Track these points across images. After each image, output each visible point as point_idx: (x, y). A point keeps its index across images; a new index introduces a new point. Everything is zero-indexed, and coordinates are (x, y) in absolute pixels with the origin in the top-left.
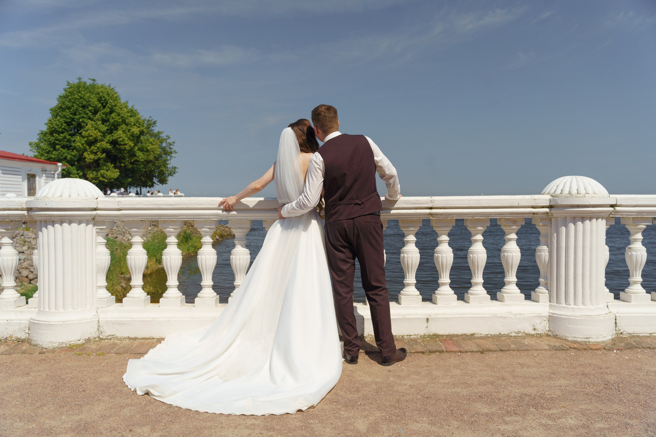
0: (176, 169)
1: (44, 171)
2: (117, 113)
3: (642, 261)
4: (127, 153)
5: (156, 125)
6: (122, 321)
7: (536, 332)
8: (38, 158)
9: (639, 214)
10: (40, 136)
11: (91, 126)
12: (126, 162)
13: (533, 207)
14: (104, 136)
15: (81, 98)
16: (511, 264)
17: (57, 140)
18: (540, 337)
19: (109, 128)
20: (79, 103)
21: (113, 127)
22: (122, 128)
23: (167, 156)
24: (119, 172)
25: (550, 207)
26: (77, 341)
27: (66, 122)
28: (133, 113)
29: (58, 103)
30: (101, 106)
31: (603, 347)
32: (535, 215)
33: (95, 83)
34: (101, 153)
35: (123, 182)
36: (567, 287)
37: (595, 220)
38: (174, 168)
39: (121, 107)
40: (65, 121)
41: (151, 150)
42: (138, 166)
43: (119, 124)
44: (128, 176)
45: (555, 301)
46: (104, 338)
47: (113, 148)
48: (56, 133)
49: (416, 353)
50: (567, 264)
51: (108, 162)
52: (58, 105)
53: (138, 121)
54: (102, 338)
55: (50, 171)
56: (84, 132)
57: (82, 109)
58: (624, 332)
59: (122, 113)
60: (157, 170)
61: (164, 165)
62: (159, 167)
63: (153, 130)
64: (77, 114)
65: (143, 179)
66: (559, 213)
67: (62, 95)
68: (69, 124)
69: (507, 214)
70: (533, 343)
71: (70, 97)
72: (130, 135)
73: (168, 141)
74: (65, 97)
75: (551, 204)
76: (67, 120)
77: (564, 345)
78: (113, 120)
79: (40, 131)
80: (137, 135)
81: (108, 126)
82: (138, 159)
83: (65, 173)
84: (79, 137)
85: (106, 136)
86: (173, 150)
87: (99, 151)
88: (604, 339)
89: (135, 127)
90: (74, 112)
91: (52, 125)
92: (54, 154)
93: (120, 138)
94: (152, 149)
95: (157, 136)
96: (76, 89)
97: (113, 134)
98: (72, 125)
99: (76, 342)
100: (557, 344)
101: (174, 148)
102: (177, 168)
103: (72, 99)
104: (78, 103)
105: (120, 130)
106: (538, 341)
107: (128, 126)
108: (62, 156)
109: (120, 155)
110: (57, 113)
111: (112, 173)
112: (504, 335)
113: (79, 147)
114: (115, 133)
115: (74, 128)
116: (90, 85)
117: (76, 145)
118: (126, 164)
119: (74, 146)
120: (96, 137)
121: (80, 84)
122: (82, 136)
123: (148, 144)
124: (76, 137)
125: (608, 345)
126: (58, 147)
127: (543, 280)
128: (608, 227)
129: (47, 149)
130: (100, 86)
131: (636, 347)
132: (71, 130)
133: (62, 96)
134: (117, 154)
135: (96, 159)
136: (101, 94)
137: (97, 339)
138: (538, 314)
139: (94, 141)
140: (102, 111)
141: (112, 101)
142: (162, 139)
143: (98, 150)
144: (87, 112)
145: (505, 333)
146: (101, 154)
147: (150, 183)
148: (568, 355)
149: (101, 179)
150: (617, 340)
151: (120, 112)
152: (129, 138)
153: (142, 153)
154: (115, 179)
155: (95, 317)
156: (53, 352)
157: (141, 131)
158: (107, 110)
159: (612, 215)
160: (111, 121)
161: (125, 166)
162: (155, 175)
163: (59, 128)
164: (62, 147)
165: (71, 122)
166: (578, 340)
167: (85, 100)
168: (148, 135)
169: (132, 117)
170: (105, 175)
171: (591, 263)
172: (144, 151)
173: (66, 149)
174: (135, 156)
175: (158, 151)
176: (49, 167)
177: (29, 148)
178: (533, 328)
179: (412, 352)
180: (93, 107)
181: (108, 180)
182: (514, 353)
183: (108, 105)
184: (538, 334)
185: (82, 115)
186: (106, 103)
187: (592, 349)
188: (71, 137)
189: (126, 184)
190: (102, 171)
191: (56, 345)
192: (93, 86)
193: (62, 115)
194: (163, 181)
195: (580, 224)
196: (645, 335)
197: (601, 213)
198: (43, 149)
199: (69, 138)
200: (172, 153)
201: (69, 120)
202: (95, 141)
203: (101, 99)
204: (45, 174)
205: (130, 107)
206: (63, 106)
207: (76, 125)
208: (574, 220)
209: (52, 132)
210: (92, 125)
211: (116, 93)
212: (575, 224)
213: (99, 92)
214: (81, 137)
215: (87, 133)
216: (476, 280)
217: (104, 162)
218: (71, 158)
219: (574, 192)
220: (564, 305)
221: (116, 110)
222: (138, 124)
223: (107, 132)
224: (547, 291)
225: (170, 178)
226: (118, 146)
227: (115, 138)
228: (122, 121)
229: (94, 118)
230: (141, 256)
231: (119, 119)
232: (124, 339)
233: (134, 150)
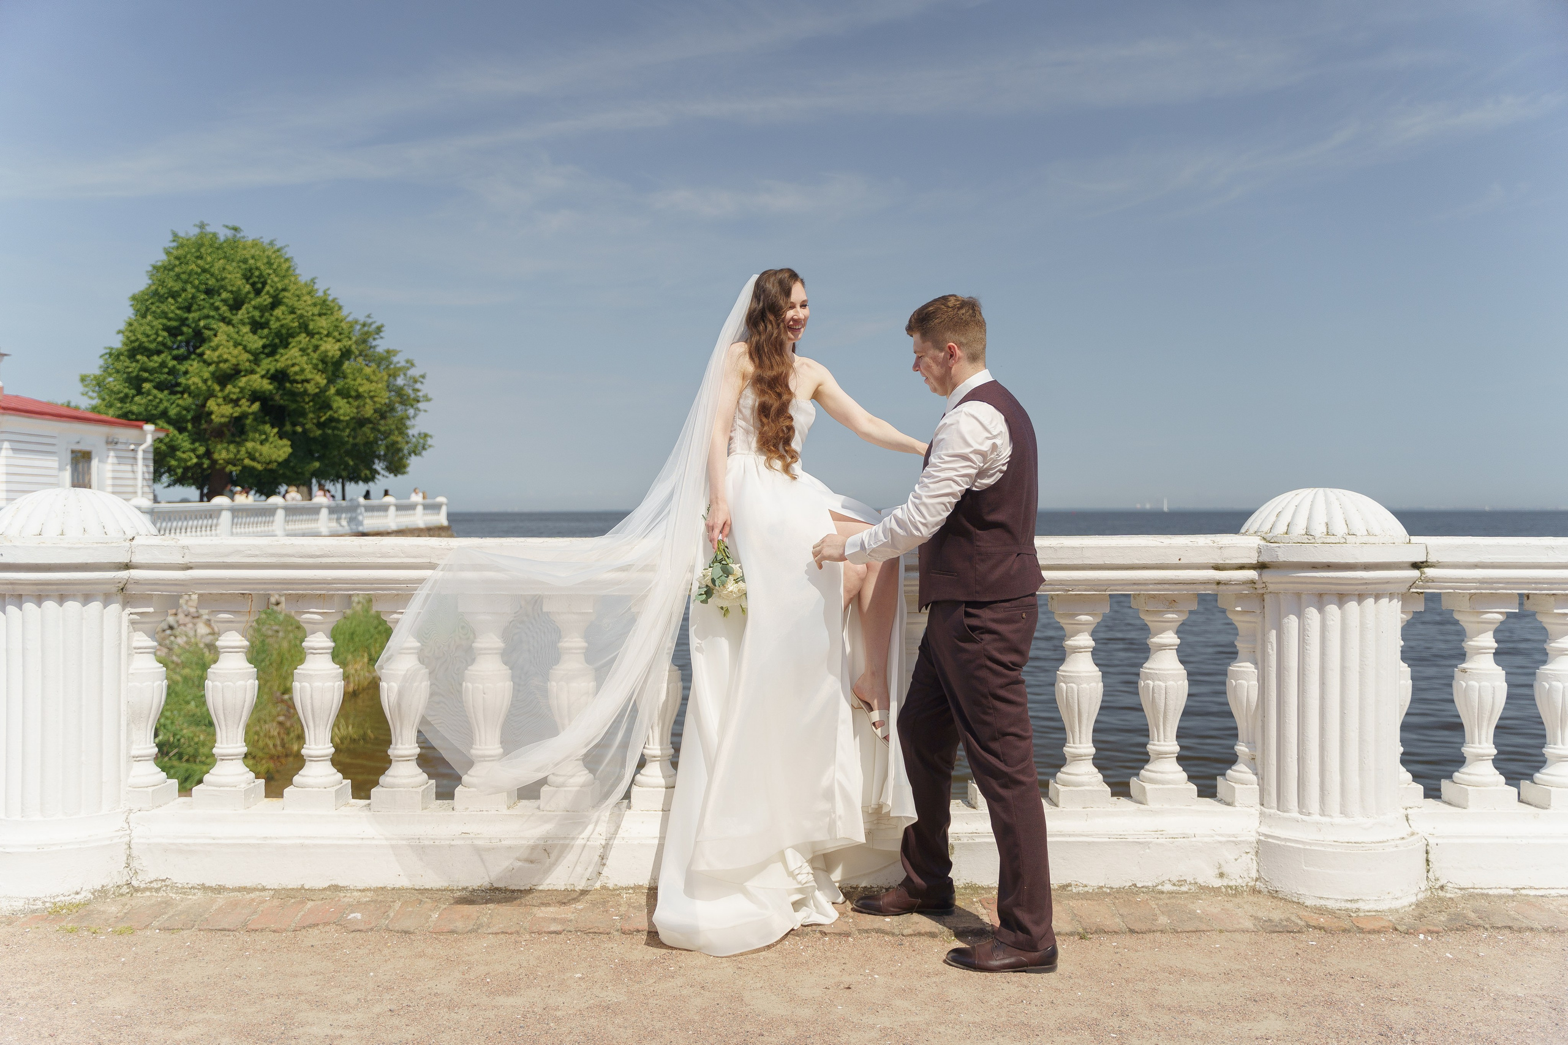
0: (429, 439)
1: (111, 443)
2: (287, 306)
3: (1493, 702)
4: (310, 401)
5: (382, 334)
6: (187, 845)
7: (1225, 882)
8: (99, 412)
9: (1485, 585)
10: (106, 360)
11: (225, 337)
12: (306, 423)
13: (1217, 568)
14: (256, 361)
15: (204, 271)
16: (1162, 709)
17: (145, 370)
18: (1235, 895)
19: (268, 342)
20: (200, 283)
21: (277, 341)
22: (300, 342)
23: (408, 407)
24: (292, 446)
25: (1261, 566)
26: (73, 896)
27: (166, 329)
28: (326, 308)
29: (150, 282)
30: (251, 289)
31: (1391, 925)
32: (1221, 587)
33: (238, 235)
34: (248, 400)
35: (299, 470)
36: (1303, 768)
37: (1371, 600)
38: (422, 436)
39: (297, 292)
40: (164, 325)
41: (366, 395)
42: (336, 432)
43: (292, 333)
44: (313, 455)
45: (1275, 804)
46: (143, 885)
47: (278, 389)
48: (142, 354)
49: (915, 935)
50: (1303, 712)
51: (265, 423)
52: (150, 286)
53: (336, 327)
54: (136, 885)
55: (125, 443)
56: (208, 352)
57: (206, 296)
58: (1449, 884)
59: (300, 307)
60: (382, 440)
61: (397, 428)
62: (387, 434)
63: (375, 347)
64: (193, 309)
65: (351, 463)
66: (1281, 583)
67: (159, 264)
68: (173, 332)
69: (1151, 584)
70: (1215, 911)
71: (177, 270)
72: (317, 359)
73: (412, 372)
74: (167, 268)
75: (1261, 560)
76: (169, 324)
77: (1293, 918)
78: (278, 324)
79: (105, 348)
80: (335, 360)
81: (267, 337)
82: (336, 415)
83: (164, 447)
84: (198, 362)
85: (260, 361)
86: (420, 394)
87: (243, 398)
88: (1396, 904)
89: (330, 339)
90: (186, 304)
91: (134, 335)
92: (138, 404)
93: (293, 365)
94: (370, 391)
95: (383, 360)
96: (193, 250)
97: (277, 357)
98: (182, 334)
99: (70, 898)
100: (1276, 916)
101: (424, 389)
102: (431, 437)
103: (184, 273)
104: (197, 282)
105: (293, 347)
106: (1229, 906)
107: (313, 337)
108: (156, 407)
109: (293, 406)
110: (147, 307)
111: (274, 449)
112: (1144, 890)
113: (198, 388)
114: (282, 355)
115: (187, 343)
116: (225, 242)
117: (190, 382)
118: (307, 426)
119: (186, 384)
120: (238, 365)
121: (201, 238)
122: (205, 362)
123: (359, 380)
124: (190, 362)
125: (1407, 920)
126: (147, 386)
127: (1247, 750)
128: (1409, 617)
129: (122, 392)
130: (249, 242)
131: (1477, 927)
132: (178, 348)
133: (160, 267)
134: (286, 403)
135: (236, 415)
136: (251, 261)
137: (125, 890)
138: (1230, 836)
139: (233, 372)
140: (253, 303)
141: (276, 279)
142: (395, 368)
143: (240, 395)
144: (217, 304)
145: (1146, 884)
146: (248, 403)
147: (368, 472)
148: (1301, 946)
149: (247, 462)
150: (1429, 905)
151: (296, 304)
152: (315, 367)
153: (345, 400)
154: (279, 464)
155: (121, 833)
156: (9, 924)
157: (344, 350)
158: (265, 299)
159: (1416, 588)
160: (273, 327)
161: (305, 432)
162: (377, 453)
163: (150, 342)
164: (157, 387)
165: (177, 328)
166: (1331, 904)
167: (212, 275)
168: (360, 359)
169: (324, 317)
170: (257, 455)
171: (1362, 709)
172: (351, 396)
173: (166, 392)
174: (330, 408)
175: (384, 398)
176: (125, 434)
177: (80, 388)
178: (1217, 872)
179: (905, 932)
180: (231, 292)
181: (264, 466)
182: (1164, 938)
183: (267, 288)
184: (1231, 887)
185: (206, 311)
186: (262, 283)
187: (1362, 929)
188: (179, 364)
189: (307, 475)
190: (250, 445)
191: (19, 905)
192: (234, 243)
193: (158, 311)
194: (397, 467)
195: (1332, 609)
196: (1503, 891)
197: (1388, 583)
198: (112, 391)
199: (174, 366)
200: (418, 401)
201: (174, 324)
202: (236, 373)
203: (252, 274)
204: (114, 450)
205: (320, 294)
206: (162, 291)
207: (192, 334)
208: (1321, 598)
209: (134, 350)
210: (228, 336)
211: (287, 260)
212: (1321, 610)
213: (247, 256)
214: (201, 364)
215: (217, 353)
216: (1076, 748)
217: (255, 423)
218: (178, 414)
219: (1319, 530)
220: (1295, 814)
221: (285, 300)
222: (336, 334)
223: (263, 353)
224: (1254, 778)
225: (413, 462)
226: (288, 385)
227: (283, 366)
228: (300, 327)
229: (234, 317)
230: (241, 683)
231: (292, 321)
232: (190, 889)
233: (327, 393)
